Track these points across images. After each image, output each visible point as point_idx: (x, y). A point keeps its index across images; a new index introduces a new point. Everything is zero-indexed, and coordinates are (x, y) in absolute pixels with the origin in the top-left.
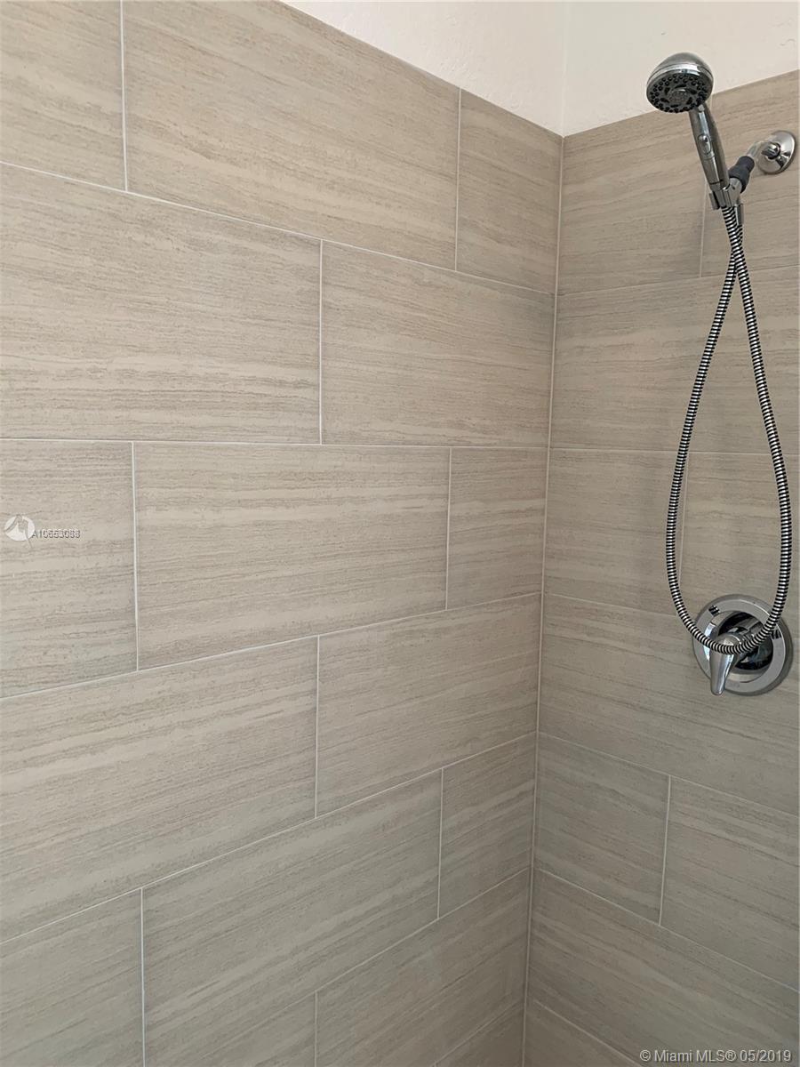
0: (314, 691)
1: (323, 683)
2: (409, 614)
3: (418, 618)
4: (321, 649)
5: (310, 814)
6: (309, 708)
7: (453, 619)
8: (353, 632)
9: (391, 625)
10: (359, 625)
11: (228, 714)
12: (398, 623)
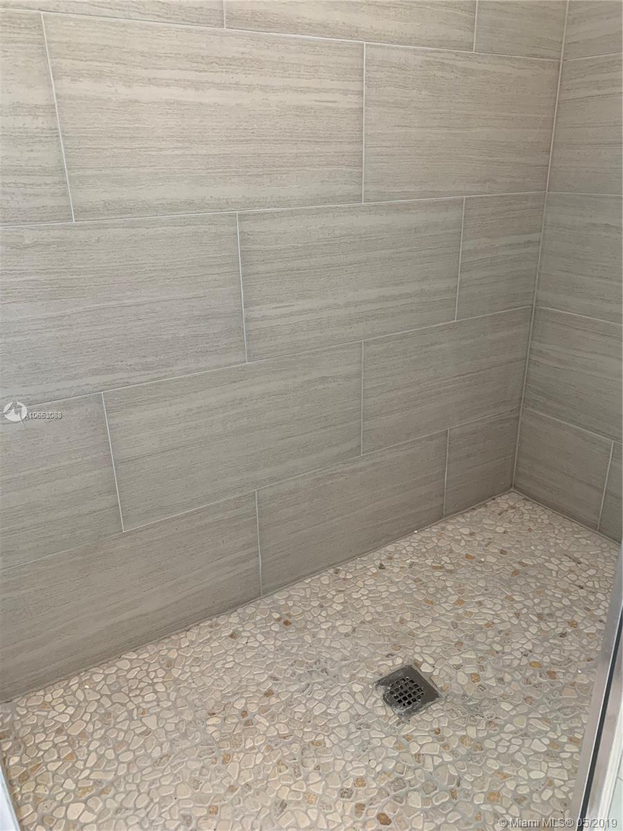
0: (361, 93)
1: (369, 87)
2: (440, 46)
3: (448, 52)
4: (366, 56)
5: (358, 198)
6: (357, 106)
7: (479, 63)
8: (393, 48)
9: (426, 51)
10: (398, 43)
11: (296, 90)
12: (432, 52)
